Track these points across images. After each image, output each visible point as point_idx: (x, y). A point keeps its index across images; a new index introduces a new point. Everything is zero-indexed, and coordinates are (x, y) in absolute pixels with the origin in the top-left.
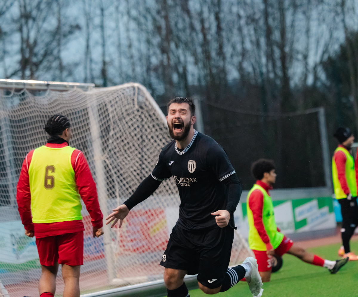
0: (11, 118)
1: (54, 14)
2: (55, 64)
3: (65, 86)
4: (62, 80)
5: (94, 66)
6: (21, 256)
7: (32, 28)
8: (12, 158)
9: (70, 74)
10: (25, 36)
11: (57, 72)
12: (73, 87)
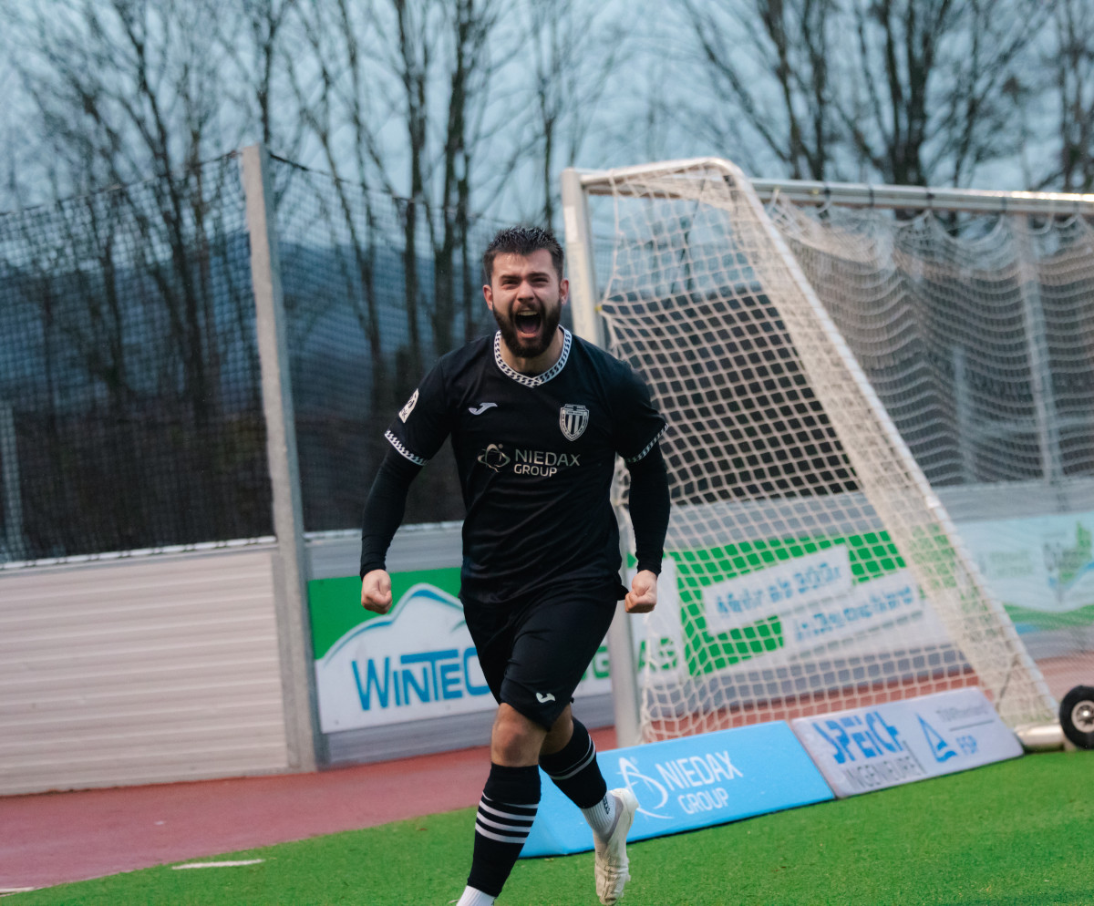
6: (1067, 594)
7: (1087, 77)
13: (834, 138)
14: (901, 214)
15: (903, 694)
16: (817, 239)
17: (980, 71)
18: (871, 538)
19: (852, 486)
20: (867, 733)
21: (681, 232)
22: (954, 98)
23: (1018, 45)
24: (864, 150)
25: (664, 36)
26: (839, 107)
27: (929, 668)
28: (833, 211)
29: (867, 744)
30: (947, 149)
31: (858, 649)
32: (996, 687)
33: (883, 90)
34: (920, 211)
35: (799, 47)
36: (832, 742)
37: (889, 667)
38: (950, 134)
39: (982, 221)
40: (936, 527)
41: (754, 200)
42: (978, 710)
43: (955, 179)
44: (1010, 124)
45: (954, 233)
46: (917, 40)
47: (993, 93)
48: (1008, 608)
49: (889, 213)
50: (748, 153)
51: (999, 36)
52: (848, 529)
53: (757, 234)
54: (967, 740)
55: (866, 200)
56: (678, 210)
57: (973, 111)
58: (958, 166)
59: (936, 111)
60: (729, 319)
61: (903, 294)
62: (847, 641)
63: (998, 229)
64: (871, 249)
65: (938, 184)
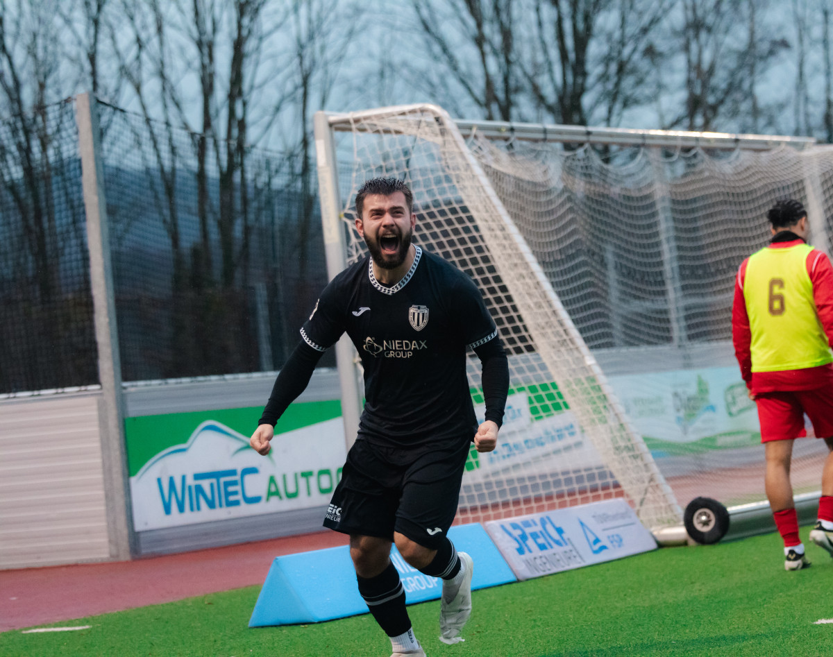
0: (674, 198)
1: (742, 20)
2: (745, 106)
3: (766, 143)
4: (756, 132)
5: (811, 109)
6: (690, 429)
7: (706, 45)
8: (675, 264)
9: (771, 122)
10: (694, 59)
11: (749, 120)
12: (778, 143)
13: (518, 90)
14: (568, 146)
15: (568, 503)
16: (505, 164)
17: (626, 40)
18: (544, 387)
19: (530, 349)
20: (541, 532)
21: (403, 159)
22: (607, 60)
23: (655, 21)
24: (540, 99)
25: (391, 13)
26: (521, 66)
27: (587, 484)
28: (517, 144)
29: (541, 541)
30: (602, 98)
31: (534, 470)
32: (637, 499)
33: (554, 54)
34: (581, 144)
35: (492, 21)
36: (516, 539)
37: (557, 483)
38: (604, 87)
39: (628, 151)
40: (592, 379)
41: (457, 135)
42: (623, 516)
43: (608, 120)
44: (649, 79)
45: (607, 161)
46: (580, 17)
47: (636, 57)
48: (646, 439)
49: (558, 146)
50: (454, 101)
51: (641, 14)
52: (527, 380)
53: (459, 160)
54: (616, 538)
55: (541, 136)
56: (402, 143)
57: (621, 69)
58: (610, 111)
59: (594, 70)
60: (439, 224)
61: (568, 206)
62: (526, 464)
63: (639, 157)
64: (545, 172)
65: (595, 124)
